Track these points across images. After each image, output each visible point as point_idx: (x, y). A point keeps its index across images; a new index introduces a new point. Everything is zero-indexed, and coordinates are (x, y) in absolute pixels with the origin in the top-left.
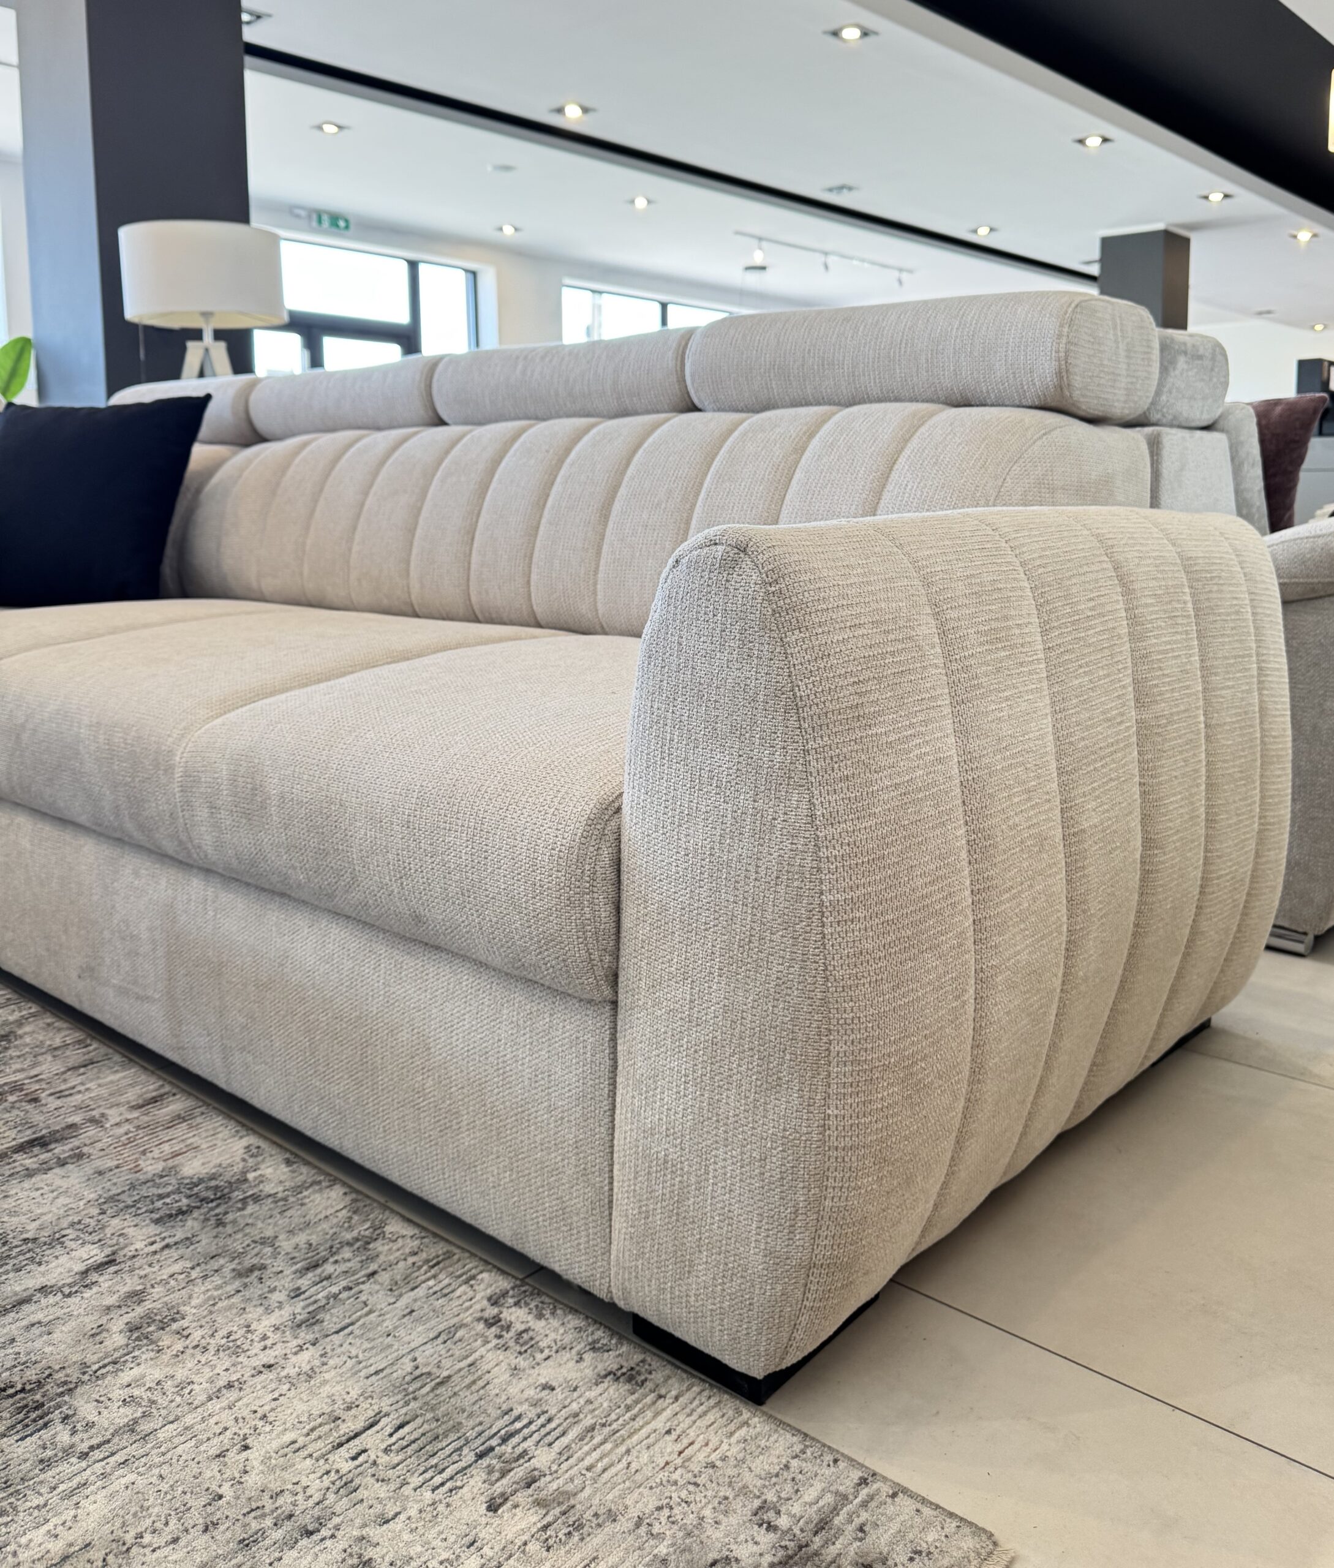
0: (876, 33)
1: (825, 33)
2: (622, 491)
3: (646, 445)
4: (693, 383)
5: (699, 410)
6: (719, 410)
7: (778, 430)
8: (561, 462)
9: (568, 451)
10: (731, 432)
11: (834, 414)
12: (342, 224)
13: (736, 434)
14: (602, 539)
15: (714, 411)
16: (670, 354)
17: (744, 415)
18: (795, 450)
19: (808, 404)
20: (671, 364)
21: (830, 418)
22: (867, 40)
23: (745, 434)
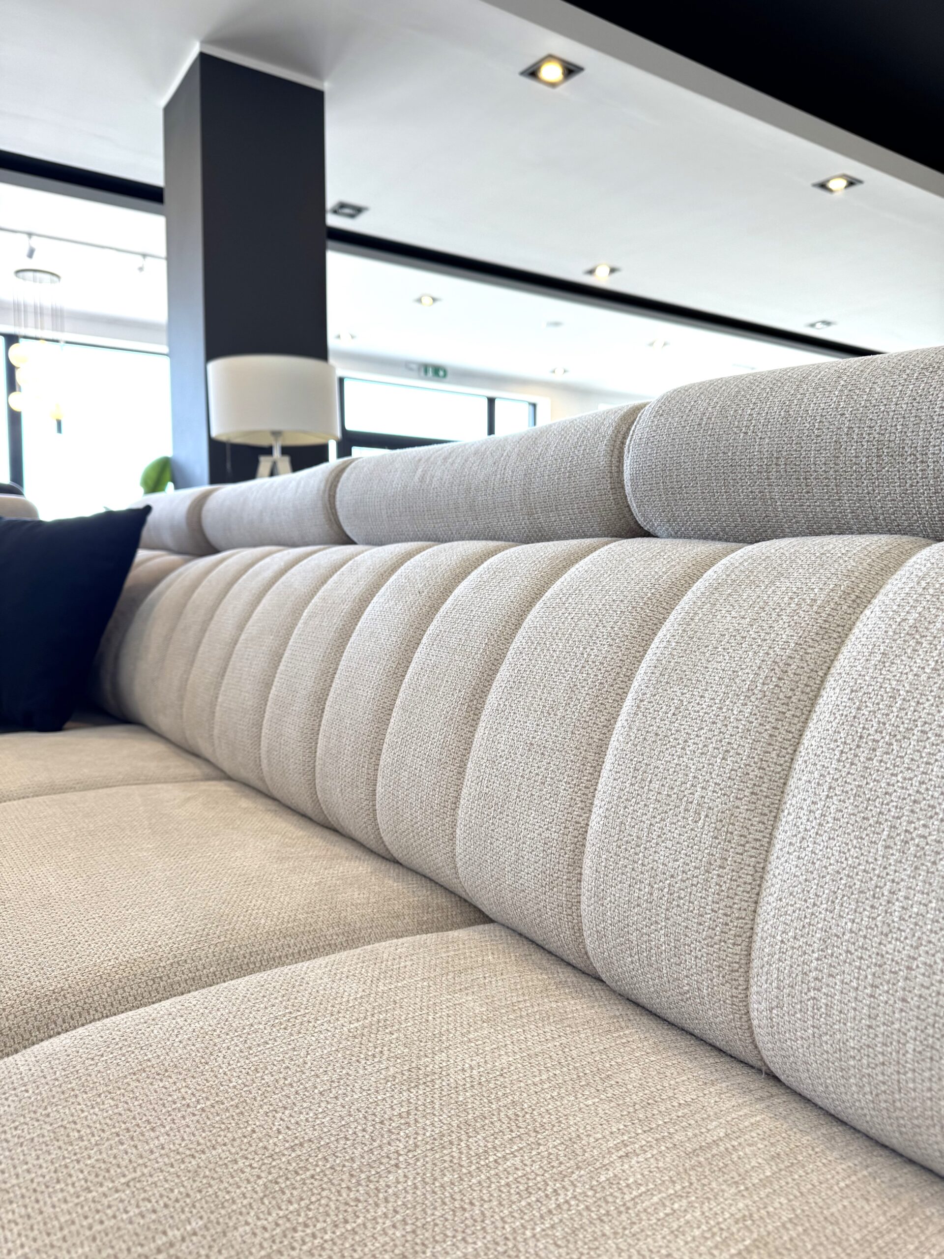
0: (860, 182)
1: (815, 185)
2: (504, 672)
3: (548, 594)
4: (634, 491)
5: (647, 534)
6: (676, 535)
7: (784, 584)
8: (434, 608)
9: (447, 591)
10: (691, 578)
11: (910, 554)
12: (441, 373)
13: (700, 585)
14: (468, 750)
15: (670, 536)
16: (603, 447)
17: (719, 546)
18: (824, 633)
19: (842, 530)
20: (603, 462)
21: (900, 564)
22: (853, 189)
23: (716, 588)
